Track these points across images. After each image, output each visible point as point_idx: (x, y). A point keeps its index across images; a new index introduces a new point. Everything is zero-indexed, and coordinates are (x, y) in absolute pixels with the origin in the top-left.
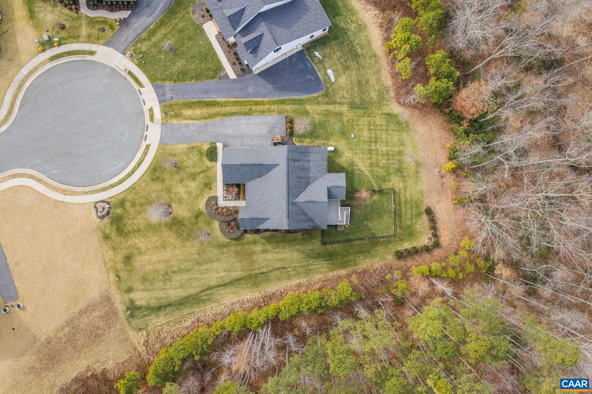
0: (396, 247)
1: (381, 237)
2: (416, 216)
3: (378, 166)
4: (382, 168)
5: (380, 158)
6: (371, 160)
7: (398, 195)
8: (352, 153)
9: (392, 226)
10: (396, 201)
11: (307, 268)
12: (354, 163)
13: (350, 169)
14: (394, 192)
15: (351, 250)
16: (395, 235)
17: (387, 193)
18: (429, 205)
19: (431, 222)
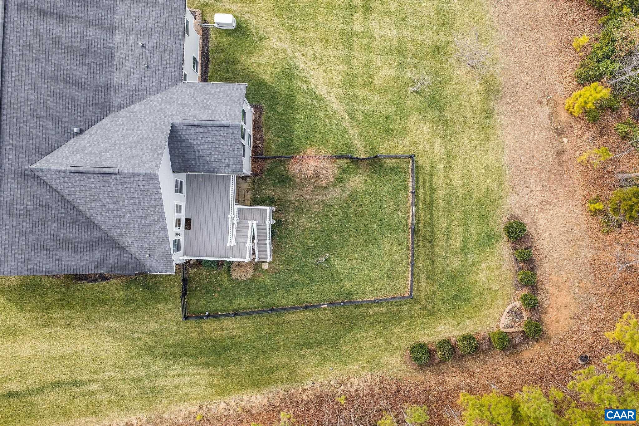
0: (414, 334)
1: (370, 304)
2: (479, 242)
3: (368, 85)
4: (383, 91)
5: (378, 60)
6: (349, 64)
7: (427, 178)
8: (293, 41)
9: (405, 270)
10: (421, 195)
11: (148, 384)
12: (295, 72)
13: (283, 90)
14: (417, 168)
15: (280, 339)
16: (412, 299)
17: (395, 171)
18: (519, 213)
19: (521, 264)
